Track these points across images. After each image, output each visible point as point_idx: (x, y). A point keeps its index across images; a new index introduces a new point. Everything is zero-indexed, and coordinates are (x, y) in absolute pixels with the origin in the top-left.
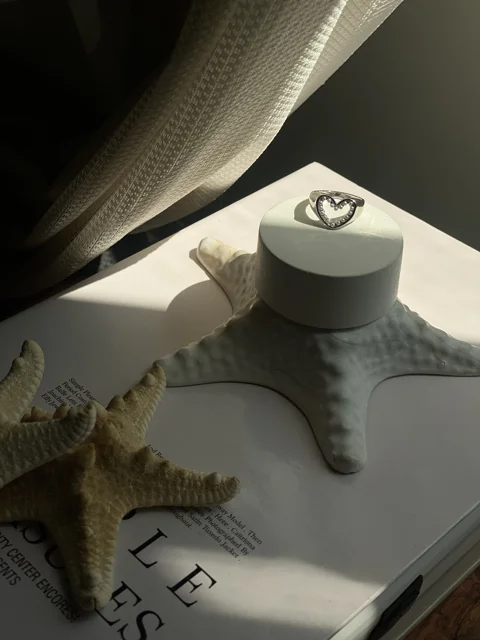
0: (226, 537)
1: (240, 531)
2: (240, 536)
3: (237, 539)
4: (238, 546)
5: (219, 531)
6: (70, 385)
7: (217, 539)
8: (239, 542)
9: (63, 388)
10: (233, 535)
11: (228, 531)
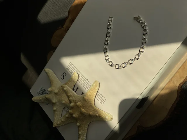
0: (100, 100)
1: (103, 98)
2: (103, 99)
3: (102, 100)
4: (102, 102)
5: (99, 98)
6: (70, 64)
7: (99, 101)
8: (102, 101)
9: (69, 65)
10: (101, 99)
11: (100, 98)
